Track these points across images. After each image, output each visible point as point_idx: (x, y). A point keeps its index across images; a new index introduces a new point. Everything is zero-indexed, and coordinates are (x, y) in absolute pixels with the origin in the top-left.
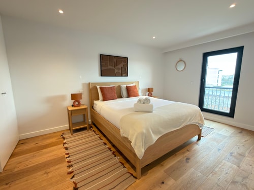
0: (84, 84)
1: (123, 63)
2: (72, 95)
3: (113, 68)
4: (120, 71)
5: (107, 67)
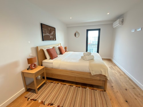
0: (32, 48)
1: (53, 32)
2: (27, 59)
3: (49, 34)
5: (46, 34)
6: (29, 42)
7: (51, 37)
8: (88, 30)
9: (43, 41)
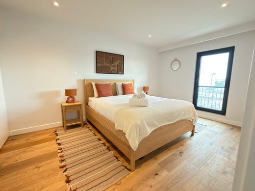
0: (78, 81)
1: (119, 61)
2: (66, 90)
3: (109, 65)
4: (116, 69)
5: (103, 64)
6: (76, 73)
7: (112, 68)
8: (200, 55)
9: (97, 73)
